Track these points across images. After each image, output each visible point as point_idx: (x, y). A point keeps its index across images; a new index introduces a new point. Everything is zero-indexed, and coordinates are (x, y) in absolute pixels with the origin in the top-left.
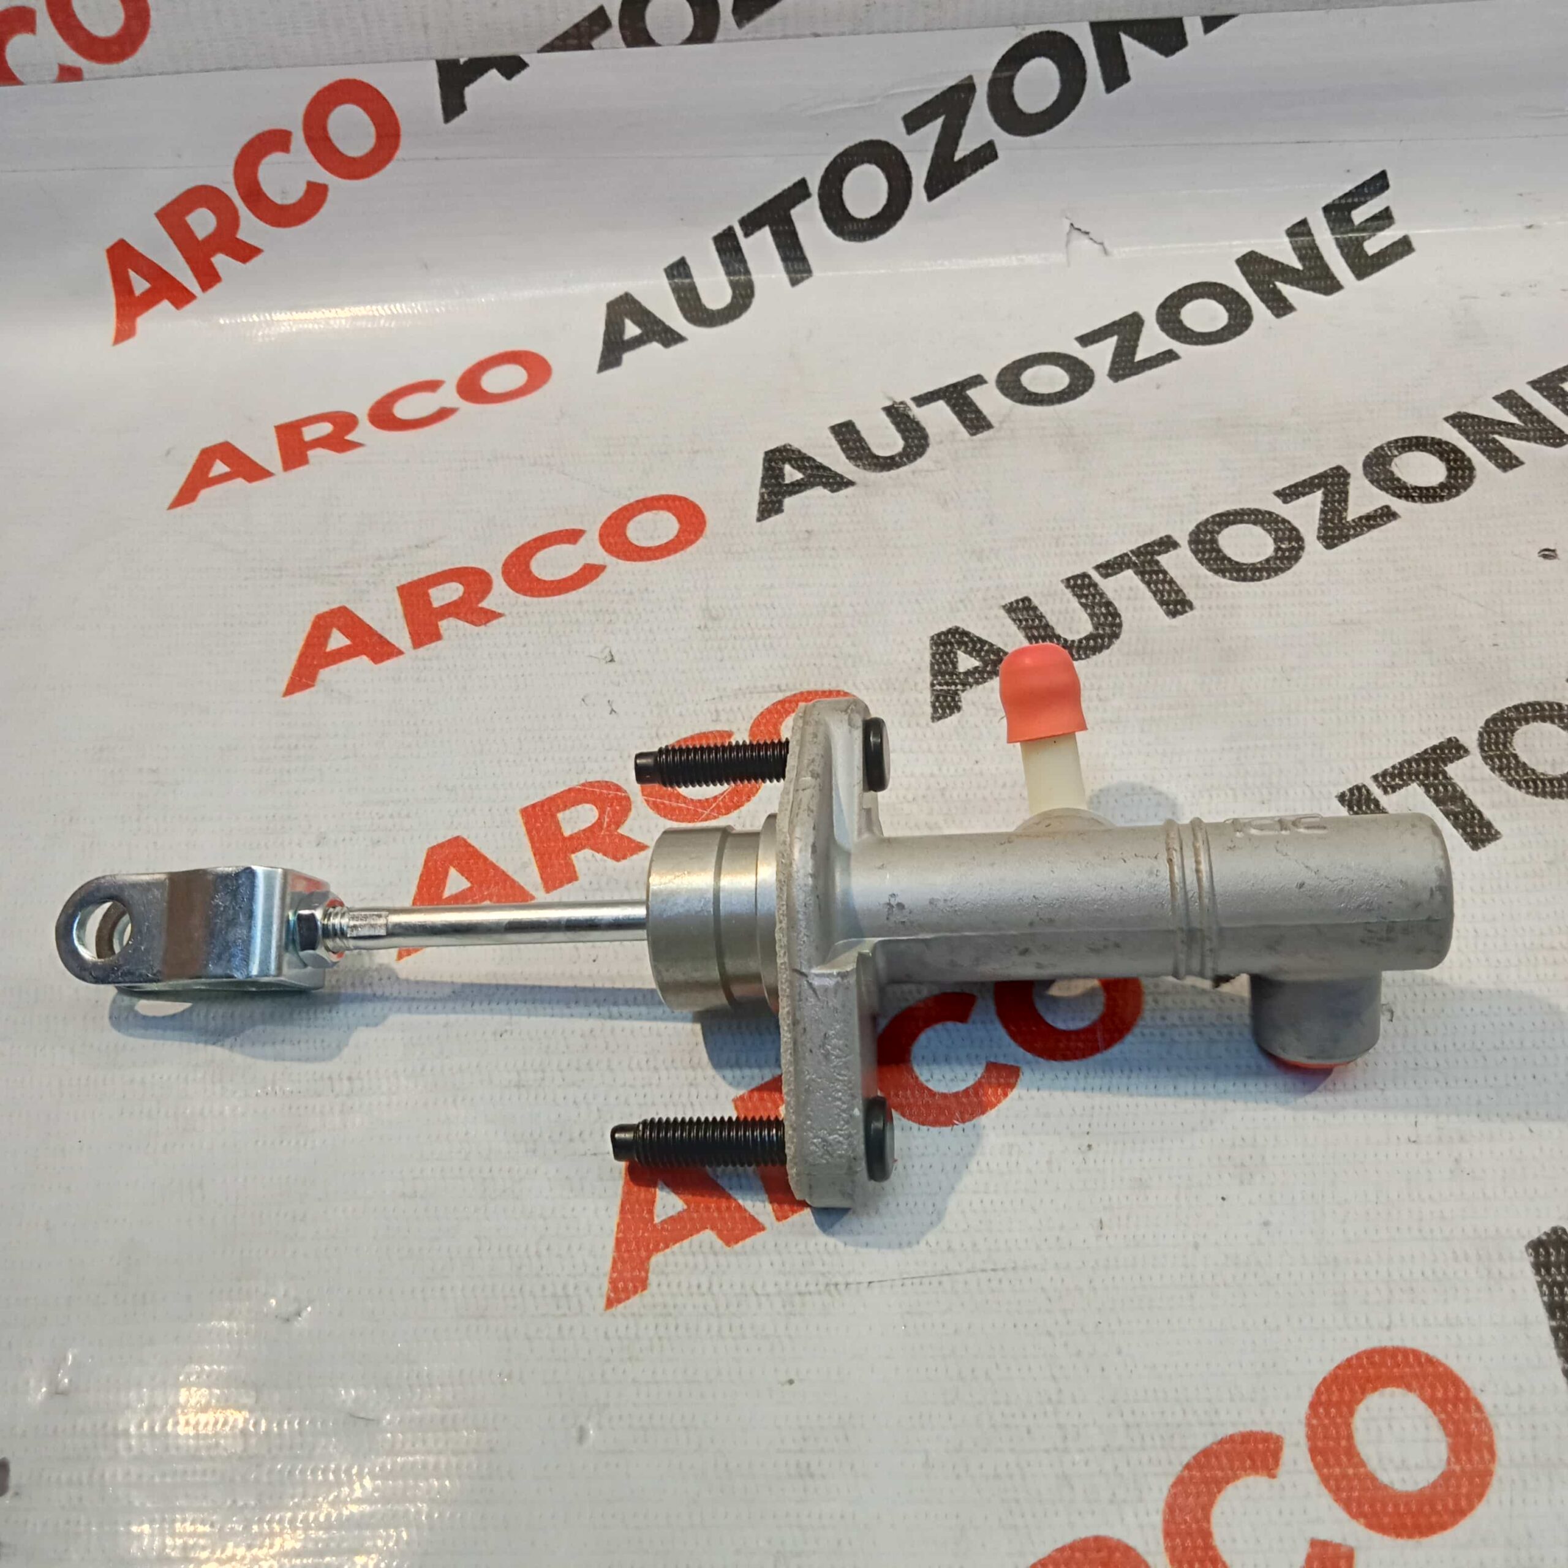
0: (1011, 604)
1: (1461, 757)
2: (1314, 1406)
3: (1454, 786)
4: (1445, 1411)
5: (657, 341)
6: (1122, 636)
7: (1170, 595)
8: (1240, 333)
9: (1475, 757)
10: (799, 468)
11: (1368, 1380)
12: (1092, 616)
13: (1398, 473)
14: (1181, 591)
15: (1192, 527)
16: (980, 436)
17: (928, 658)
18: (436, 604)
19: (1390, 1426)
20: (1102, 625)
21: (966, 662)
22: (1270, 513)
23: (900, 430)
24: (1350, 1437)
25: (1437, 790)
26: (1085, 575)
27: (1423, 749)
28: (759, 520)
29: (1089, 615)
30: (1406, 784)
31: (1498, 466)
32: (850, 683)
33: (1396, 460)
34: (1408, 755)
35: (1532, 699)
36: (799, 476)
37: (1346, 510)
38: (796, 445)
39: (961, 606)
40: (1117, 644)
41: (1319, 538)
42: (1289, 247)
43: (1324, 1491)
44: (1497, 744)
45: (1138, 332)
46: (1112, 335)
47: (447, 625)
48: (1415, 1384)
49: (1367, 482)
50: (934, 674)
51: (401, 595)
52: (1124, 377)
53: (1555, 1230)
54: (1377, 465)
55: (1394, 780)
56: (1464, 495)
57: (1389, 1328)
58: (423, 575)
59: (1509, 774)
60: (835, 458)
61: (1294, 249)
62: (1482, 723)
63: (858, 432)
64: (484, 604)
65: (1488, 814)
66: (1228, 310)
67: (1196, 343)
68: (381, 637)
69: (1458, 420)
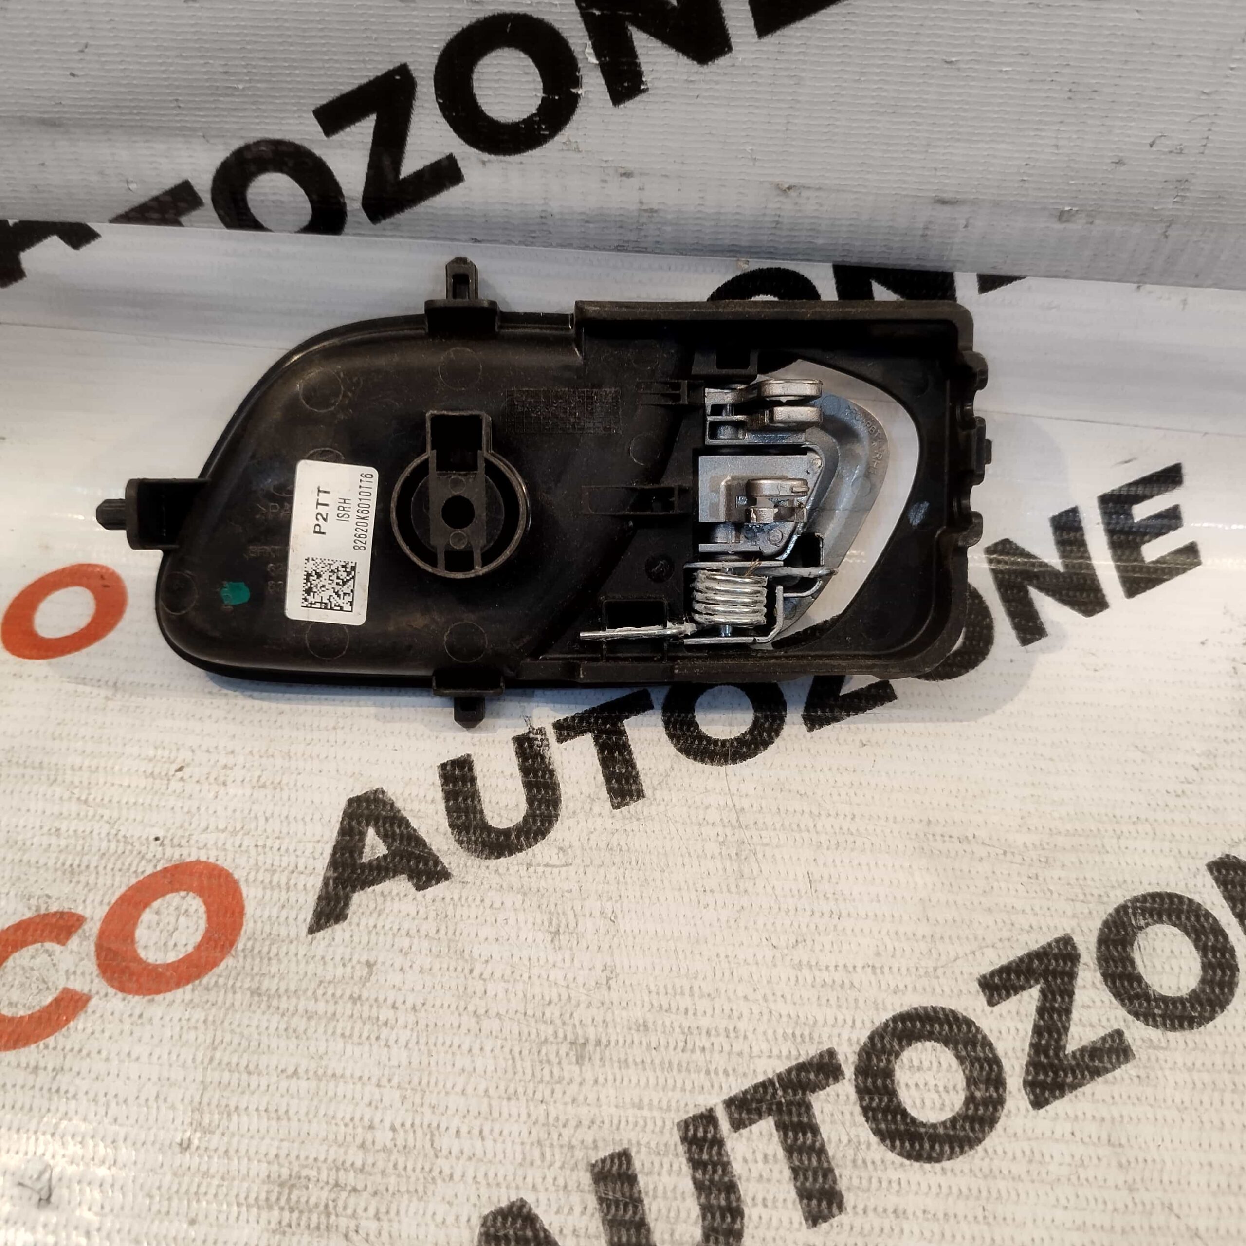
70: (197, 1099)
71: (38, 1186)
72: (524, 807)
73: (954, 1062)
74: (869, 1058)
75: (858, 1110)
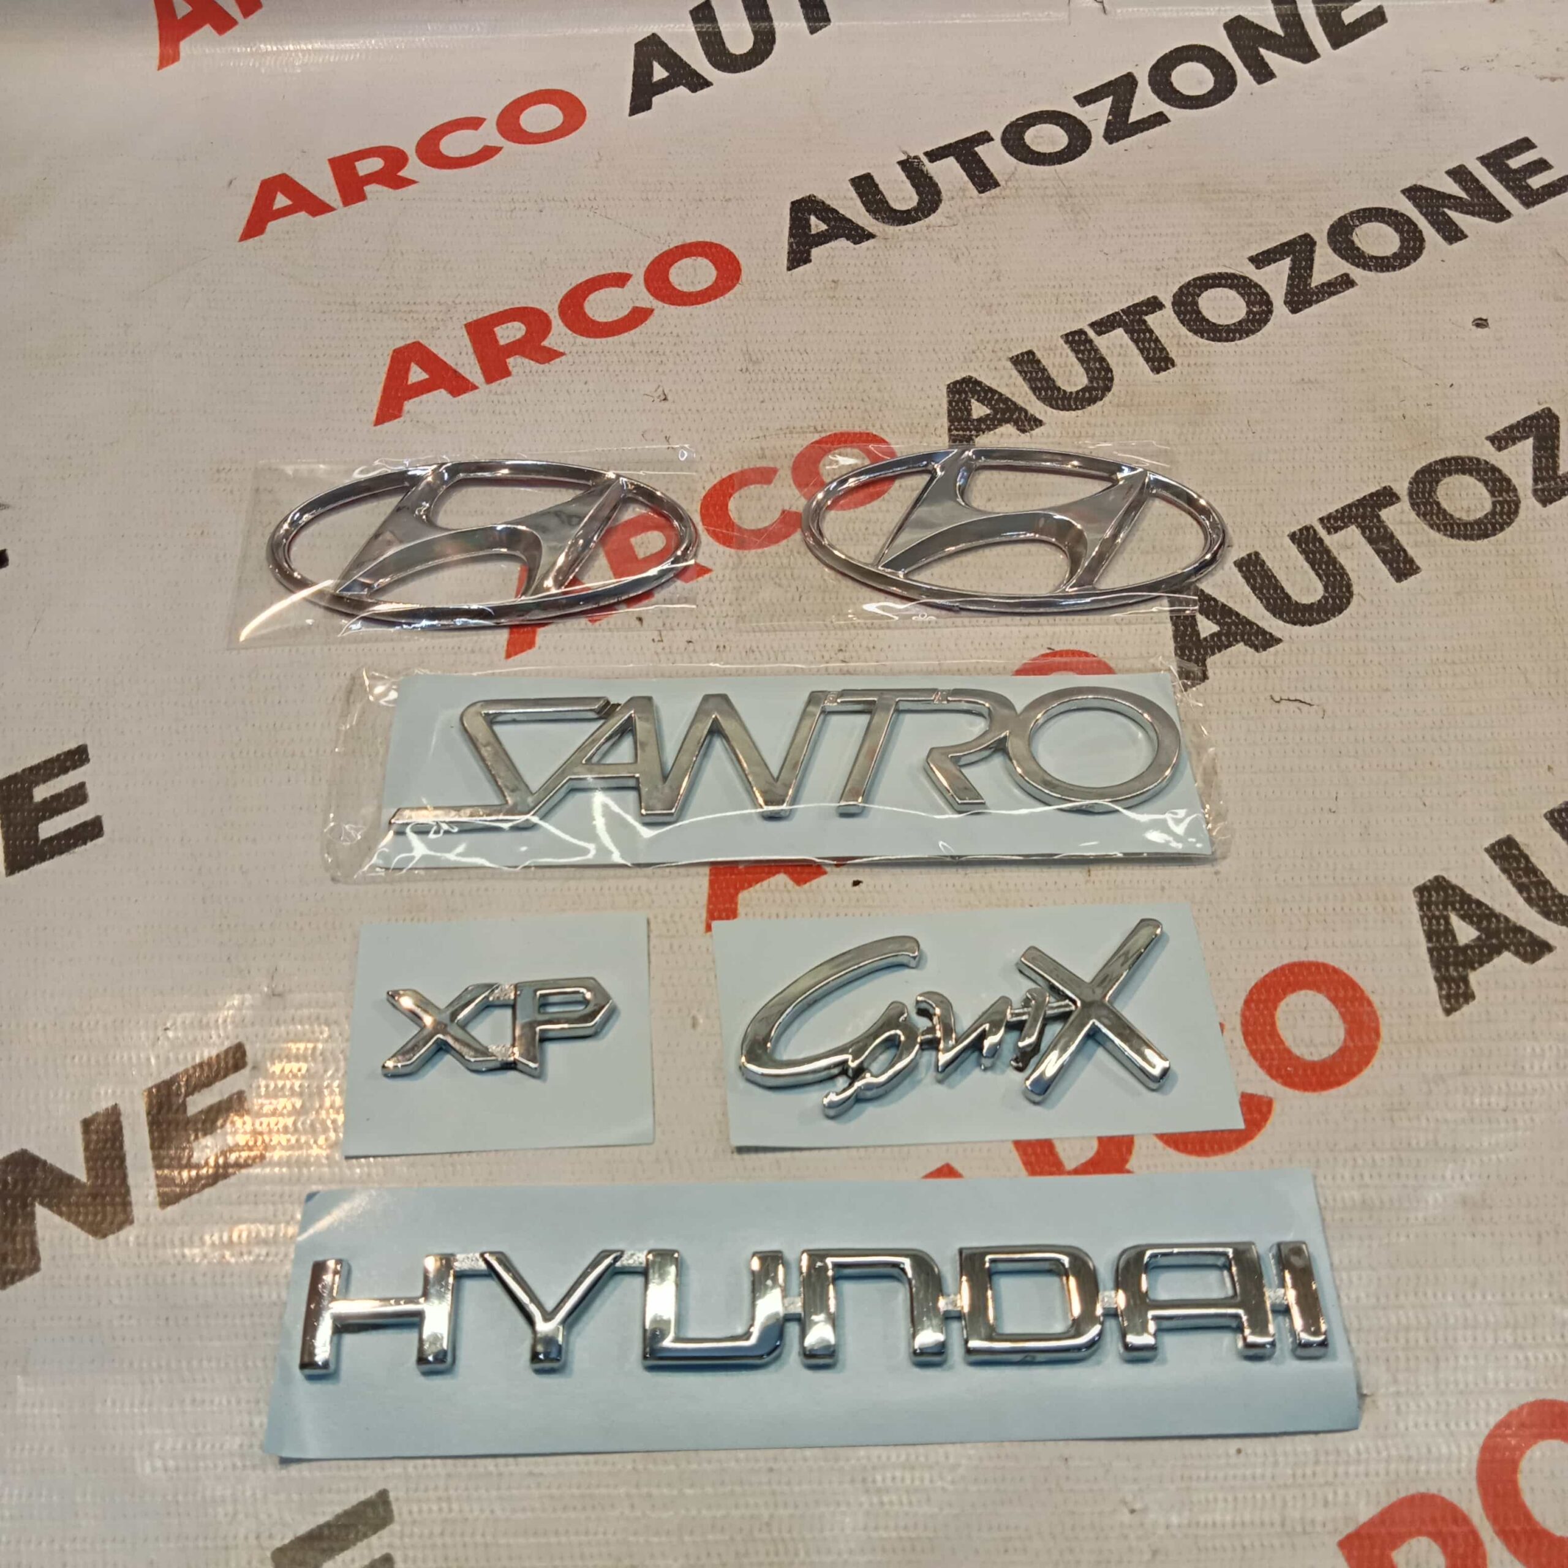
0: (1017, 356)
1: (1392, 504)
2: (1247, 1002)
3: (1386, 528)
4: (1344, 1006)
5: (685, 86)
6: (1114, 389)
7: (1155, 353)
8: (1224, 98)
9: (1405, 504)
10: (823, 220)
11: (1289, 984)
12: (1087, 370)
13: (1358, 243)
14: (1164, 349)
15: (1175, 289)
16: (988, 193)
17: (945, 406)
18: (502, 342)
19: (1303, 1017)
20: (1097, 379)
21: (979, 410)
22: (1245, 278)
23: (914, 185)
24: (1273, 1024)
25: (1371, 532)
26: (1081, 332)
27: (1362, 496)
28: (789, 269)
29: (1085, 369)
30: (1346, 526)
31: (1446, 238)
32: (878, 426)
33: (1357, 230)
34: (1349, 501)
35: (1456, 454)
36: (823, 227)
37: (1311, 276)
38: (820, 196)
39: (973, 357)
40: (1109, 395)
41: (1285, 303)
42: (1273, 13)
43: (1252, 1061)
44: (1423, 493)
45: (1132, 94)
46: (1108, 96)
47: (515, 363)
48: (1323, 988)
49: (1330, 251)
50: (951, 420)
51: (469, 333)
52: (1118, 139)
53: (1437, 878)
54: (1340, 235)
55: (1336, 522)
56: (1414, 265)
57: (1306, 948)
58: (486, 314)
59: (1432, 519)
60: (854, 210)
61: (1278, 16)
62: (1412, 474)
63: (876, 186)
64: (545, 343)
65: (1411, 552)
66: (1214, 74)
67: (1184, 107)
68: (455, 372)
69: (1414, 193)
70: (745, 349)
71: (656, 395)
72: (916, 198)
73: (1238, 296)
74: (1180, 297)
75: (1177, 321)
